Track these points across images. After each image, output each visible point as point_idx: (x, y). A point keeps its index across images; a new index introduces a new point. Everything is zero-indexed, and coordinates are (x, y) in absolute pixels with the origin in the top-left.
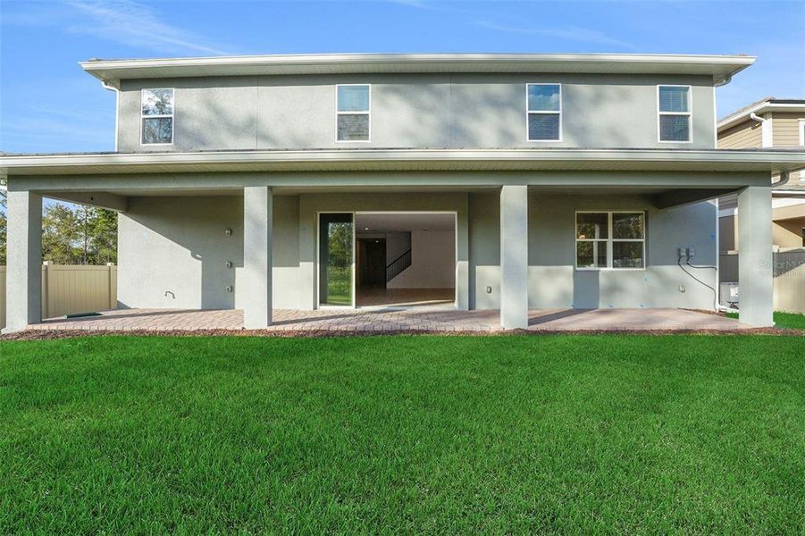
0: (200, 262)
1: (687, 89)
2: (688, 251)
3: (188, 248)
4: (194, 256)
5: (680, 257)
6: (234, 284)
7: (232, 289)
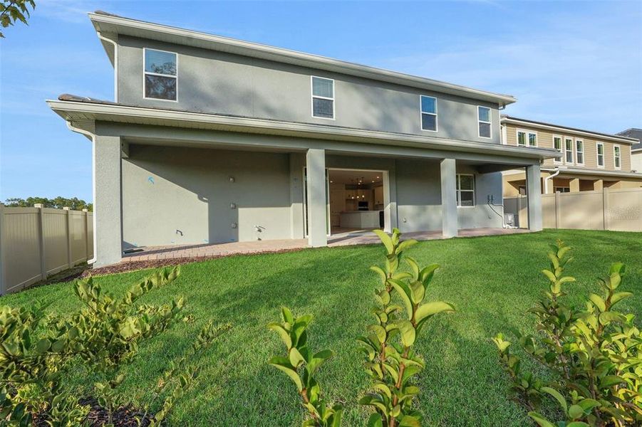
0: (207, 204)
1: (489, 110)
2: (492, 197)
3: (196, 193)
4: (200, 198)
5: (489, 199)
6: (238, 221)
7: (236, 226)
